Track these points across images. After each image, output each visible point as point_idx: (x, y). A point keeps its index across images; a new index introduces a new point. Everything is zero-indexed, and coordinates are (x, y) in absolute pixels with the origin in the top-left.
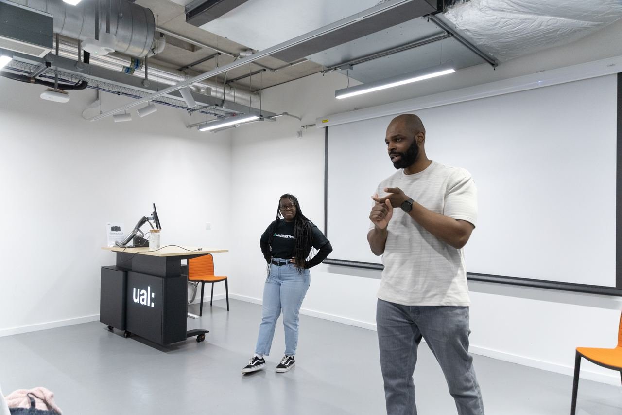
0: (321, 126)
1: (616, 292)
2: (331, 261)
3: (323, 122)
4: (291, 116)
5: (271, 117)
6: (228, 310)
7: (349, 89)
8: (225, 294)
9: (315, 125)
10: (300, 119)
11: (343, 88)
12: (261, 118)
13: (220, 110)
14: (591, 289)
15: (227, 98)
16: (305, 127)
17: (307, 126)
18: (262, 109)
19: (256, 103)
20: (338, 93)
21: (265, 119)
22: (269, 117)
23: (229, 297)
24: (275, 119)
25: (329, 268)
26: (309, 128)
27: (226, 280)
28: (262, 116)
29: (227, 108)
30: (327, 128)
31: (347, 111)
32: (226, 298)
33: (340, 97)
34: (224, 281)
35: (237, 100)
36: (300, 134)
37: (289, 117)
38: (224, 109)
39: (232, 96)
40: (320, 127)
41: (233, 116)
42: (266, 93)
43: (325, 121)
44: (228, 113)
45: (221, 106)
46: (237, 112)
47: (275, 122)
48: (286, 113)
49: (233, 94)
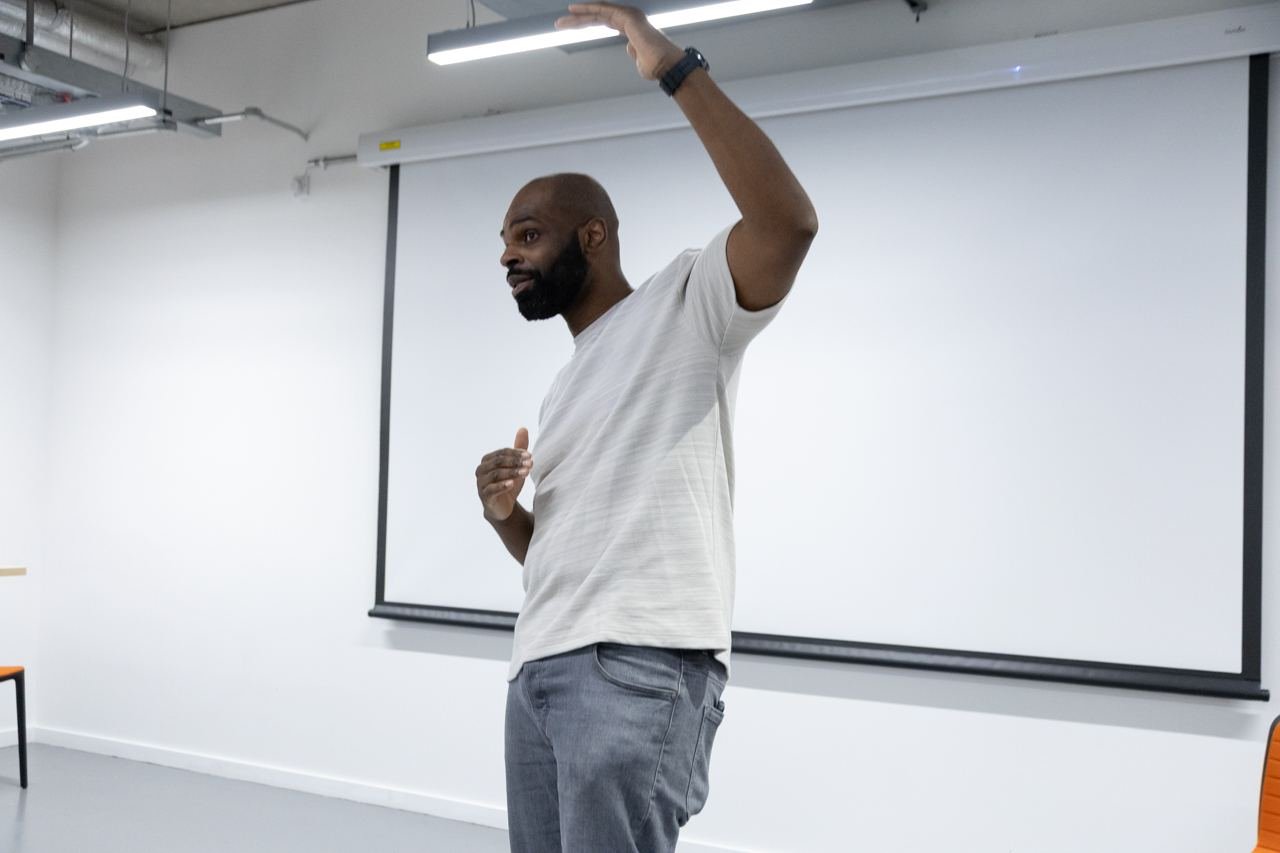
0: (374, 163)
1: (1244, 686)
2: (399, 611)
3: (381, 149)
4: (271, 120)
5: (203, 119)
6: (24, 783)
7: (472, 34)
8: (15, 728)
9: (353, 157)
10: (306, 136)
11: (454, 27)
12: (167, 117)
13: (12, 78)
14: (1176, 681)
15: (38, 40)
16: (321, 164)
17: (327, 160)
18: (170, 90)
19: (146, 67)
20: (437, 42)
21: (180, 125)
22: (195, 121)
23: (30, 738)
24: (217, 130)
25: (390, 634)
26: (334, 168)
27: (18, 677)
28: (168, 112)
29: (37, 70)
30: (395, 170)
31: (465, 117)
32: (16, 741)
33: (443, 58)
34: (12, 683)
35: (77, 55)
36: (303, 184)
37: (266, 123)
38: (25, 72)
39: (60, 38)
40: (372, 164)
41: (62, 102)
42: (186, 41)
43: (391, 145)
44: (41, 92)
45: (17, 61)
46: (77, 91)
47: (215, 140)
48: (256, 111)
49: (65, 30)
